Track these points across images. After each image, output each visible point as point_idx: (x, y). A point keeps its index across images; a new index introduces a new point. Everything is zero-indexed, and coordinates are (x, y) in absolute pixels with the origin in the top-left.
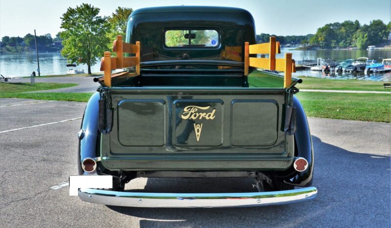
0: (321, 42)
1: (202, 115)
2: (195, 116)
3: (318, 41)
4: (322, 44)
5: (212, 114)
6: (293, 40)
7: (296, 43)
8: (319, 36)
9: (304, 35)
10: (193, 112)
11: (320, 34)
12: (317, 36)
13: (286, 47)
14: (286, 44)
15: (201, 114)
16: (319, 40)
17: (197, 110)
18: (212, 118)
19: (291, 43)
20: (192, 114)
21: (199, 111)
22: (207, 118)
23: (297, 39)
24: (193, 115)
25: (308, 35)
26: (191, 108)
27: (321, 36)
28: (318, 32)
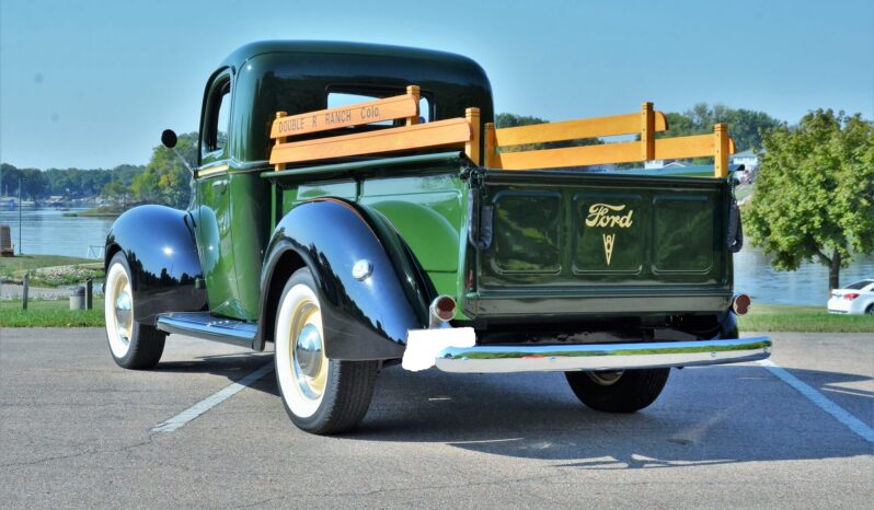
0: (168, 191)
1: (616, 219)
2: (605, 220)
3: (157, 188)
4: (171, 196)
5: (628, 217)
6: (70, 184)
7: (82, 195)
8: (160, 171)
9: (104, 168)
10: (602, 214)
11: (164, 164)
12: (153, 171)
13: (50, 205)
14: (48, 194)
15: (613, 217)
16: (161, 183)
17: (607, 211)
18: (628, 224)
19: (66, 194)
20: (600, 217)
21: (611, 213)
22: (622, 225)
23: (84, 182)
24: (602, 220)
25: (121, 168)
26: (599, 207)
27: (166, 172)
28: (155, 160)
